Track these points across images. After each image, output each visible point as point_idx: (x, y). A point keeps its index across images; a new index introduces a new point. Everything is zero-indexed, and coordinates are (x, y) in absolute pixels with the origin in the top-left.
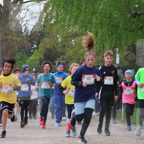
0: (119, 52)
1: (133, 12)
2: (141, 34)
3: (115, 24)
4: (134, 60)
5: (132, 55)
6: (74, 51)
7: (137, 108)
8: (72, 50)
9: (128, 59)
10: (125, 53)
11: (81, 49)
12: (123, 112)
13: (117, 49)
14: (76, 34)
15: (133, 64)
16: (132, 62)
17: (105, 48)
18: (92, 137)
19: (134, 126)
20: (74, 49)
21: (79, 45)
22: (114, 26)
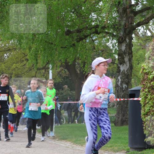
0: (52, 68)
1: (66, 29)
2: (74, 51)
3: (48, 40)
4: (67, 76)
5: (66, 71)
6: (6, 65)
7: (69, 123)
8: (5, 65)
9: (61, 75)
10: (59, 70)
11: (13, 64)
12: (55, 128)
13: (50, 65)
14: (8, 49)
15: (66, 80)
16: (65, 78)
17: (38, 64)
18: (22, 152)
19: (64, 141)
20: (6, 63)
21: (11, 60)
22: (47, 42)
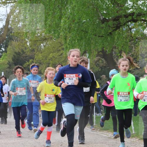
1: (102, 18)
2: (111, 40)
3: (84, 29)
4: (105, 65)
5: (103, 61)
6: (43, 55)
10: (96, 59)
11: (50, 53)
12: (95, 118)
13: (87, 54)
14: (45, 38)
15: (104, 70)
16: (103, 67)
18: (64, 142)
20: (43, 53)
21: (48, 50)
22: (83, 31)
